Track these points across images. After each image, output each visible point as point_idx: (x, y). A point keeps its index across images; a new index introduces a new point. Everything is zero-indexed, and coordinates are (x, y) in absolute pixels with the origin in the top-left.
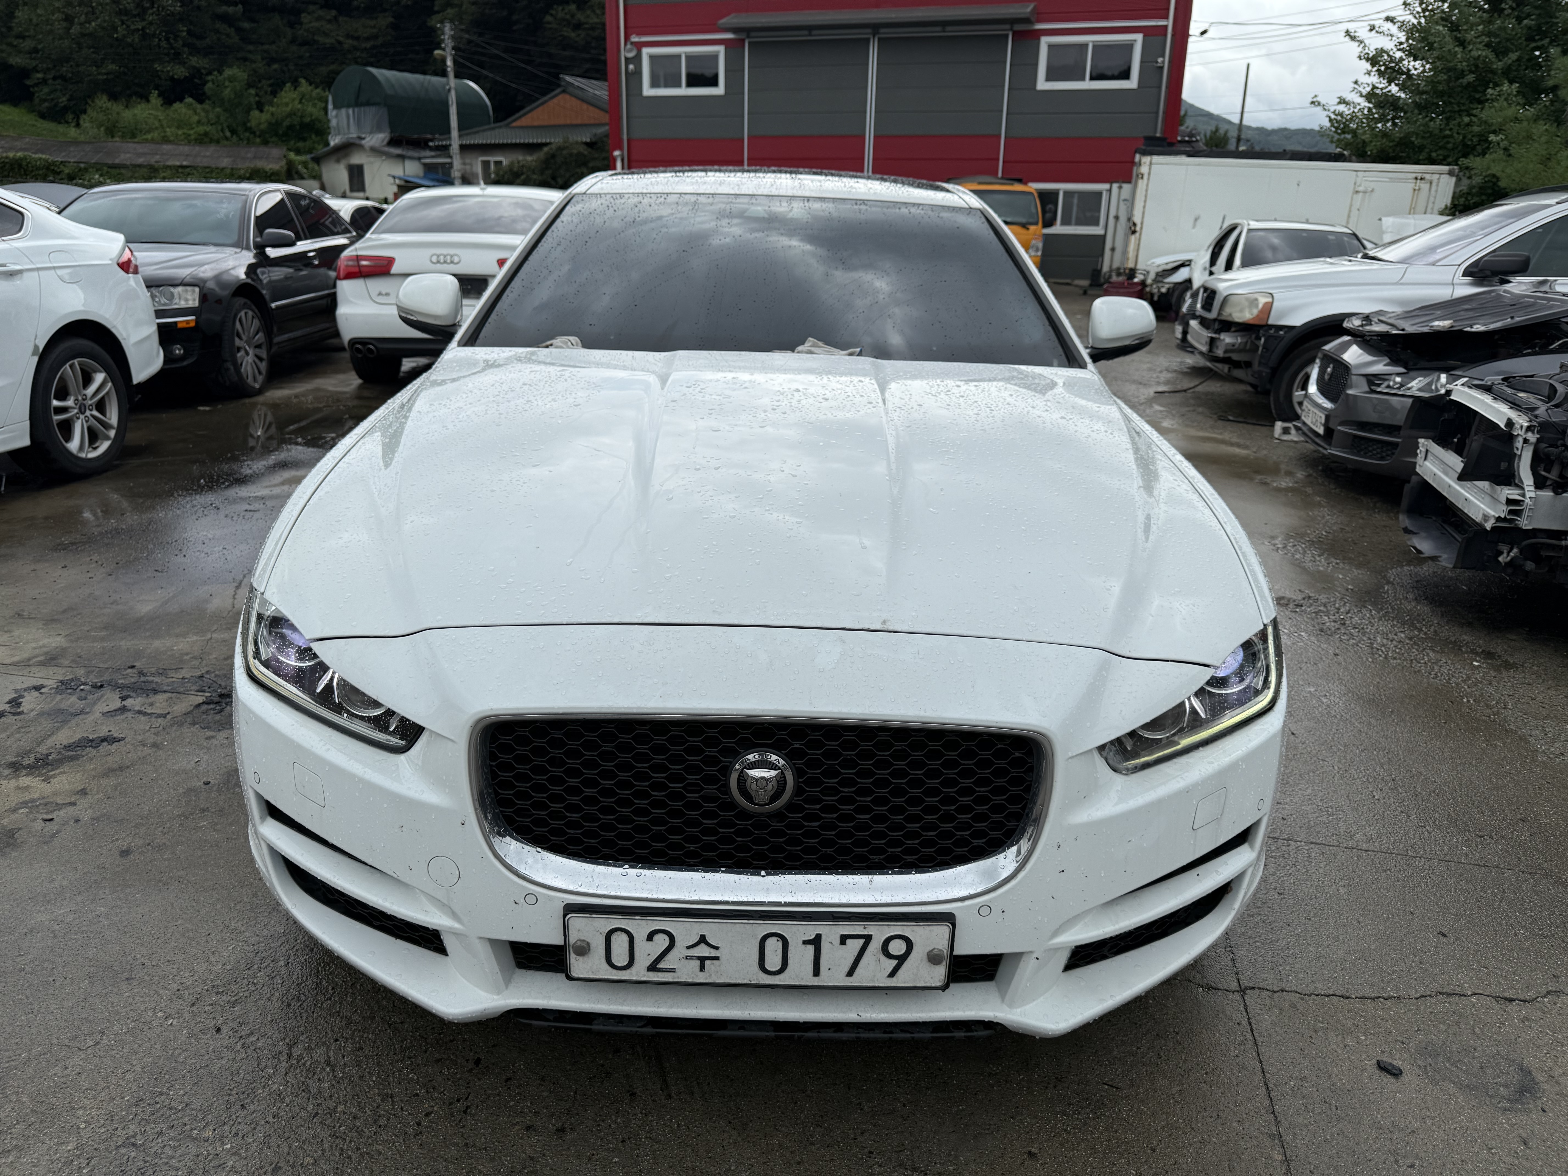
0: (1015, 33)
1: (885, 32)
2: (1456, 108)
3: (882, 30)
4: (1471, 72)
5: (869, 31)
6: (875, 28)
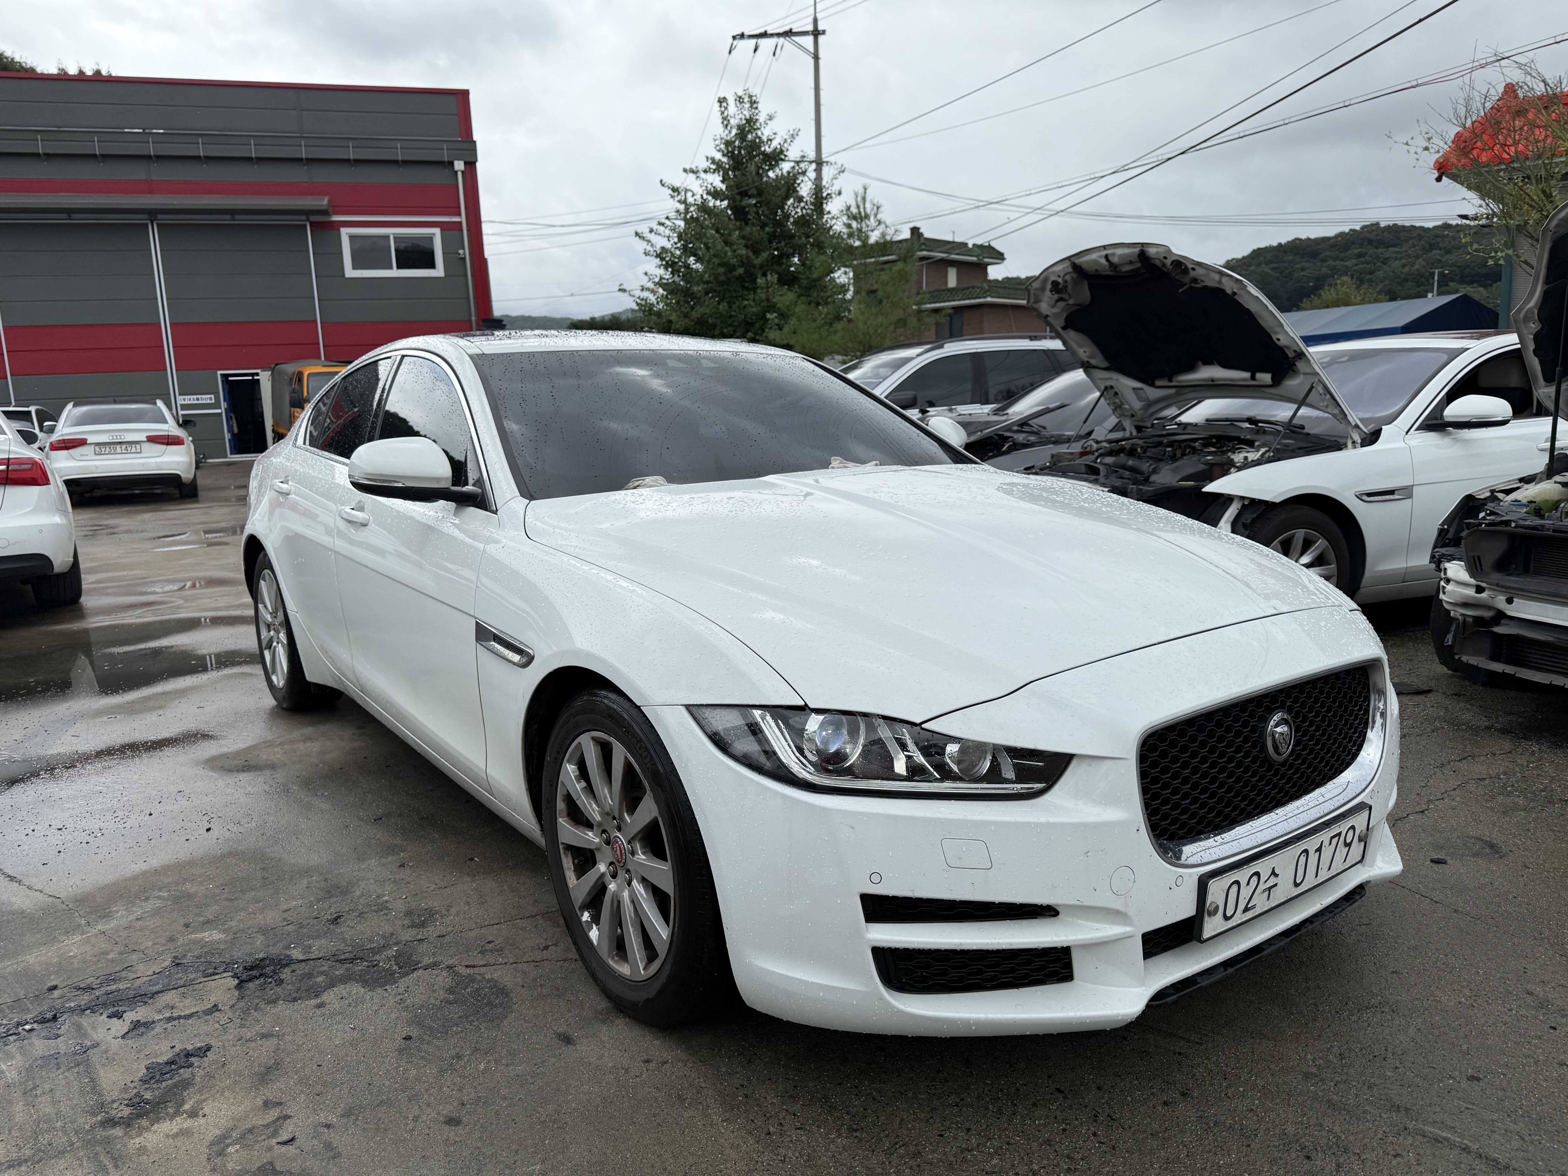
0: (312, 224)
1: (164, 218)
2: (734, 295)
3: (159, 216)
4: (740, 266)
5: (145, 216)
6: (152, 214)
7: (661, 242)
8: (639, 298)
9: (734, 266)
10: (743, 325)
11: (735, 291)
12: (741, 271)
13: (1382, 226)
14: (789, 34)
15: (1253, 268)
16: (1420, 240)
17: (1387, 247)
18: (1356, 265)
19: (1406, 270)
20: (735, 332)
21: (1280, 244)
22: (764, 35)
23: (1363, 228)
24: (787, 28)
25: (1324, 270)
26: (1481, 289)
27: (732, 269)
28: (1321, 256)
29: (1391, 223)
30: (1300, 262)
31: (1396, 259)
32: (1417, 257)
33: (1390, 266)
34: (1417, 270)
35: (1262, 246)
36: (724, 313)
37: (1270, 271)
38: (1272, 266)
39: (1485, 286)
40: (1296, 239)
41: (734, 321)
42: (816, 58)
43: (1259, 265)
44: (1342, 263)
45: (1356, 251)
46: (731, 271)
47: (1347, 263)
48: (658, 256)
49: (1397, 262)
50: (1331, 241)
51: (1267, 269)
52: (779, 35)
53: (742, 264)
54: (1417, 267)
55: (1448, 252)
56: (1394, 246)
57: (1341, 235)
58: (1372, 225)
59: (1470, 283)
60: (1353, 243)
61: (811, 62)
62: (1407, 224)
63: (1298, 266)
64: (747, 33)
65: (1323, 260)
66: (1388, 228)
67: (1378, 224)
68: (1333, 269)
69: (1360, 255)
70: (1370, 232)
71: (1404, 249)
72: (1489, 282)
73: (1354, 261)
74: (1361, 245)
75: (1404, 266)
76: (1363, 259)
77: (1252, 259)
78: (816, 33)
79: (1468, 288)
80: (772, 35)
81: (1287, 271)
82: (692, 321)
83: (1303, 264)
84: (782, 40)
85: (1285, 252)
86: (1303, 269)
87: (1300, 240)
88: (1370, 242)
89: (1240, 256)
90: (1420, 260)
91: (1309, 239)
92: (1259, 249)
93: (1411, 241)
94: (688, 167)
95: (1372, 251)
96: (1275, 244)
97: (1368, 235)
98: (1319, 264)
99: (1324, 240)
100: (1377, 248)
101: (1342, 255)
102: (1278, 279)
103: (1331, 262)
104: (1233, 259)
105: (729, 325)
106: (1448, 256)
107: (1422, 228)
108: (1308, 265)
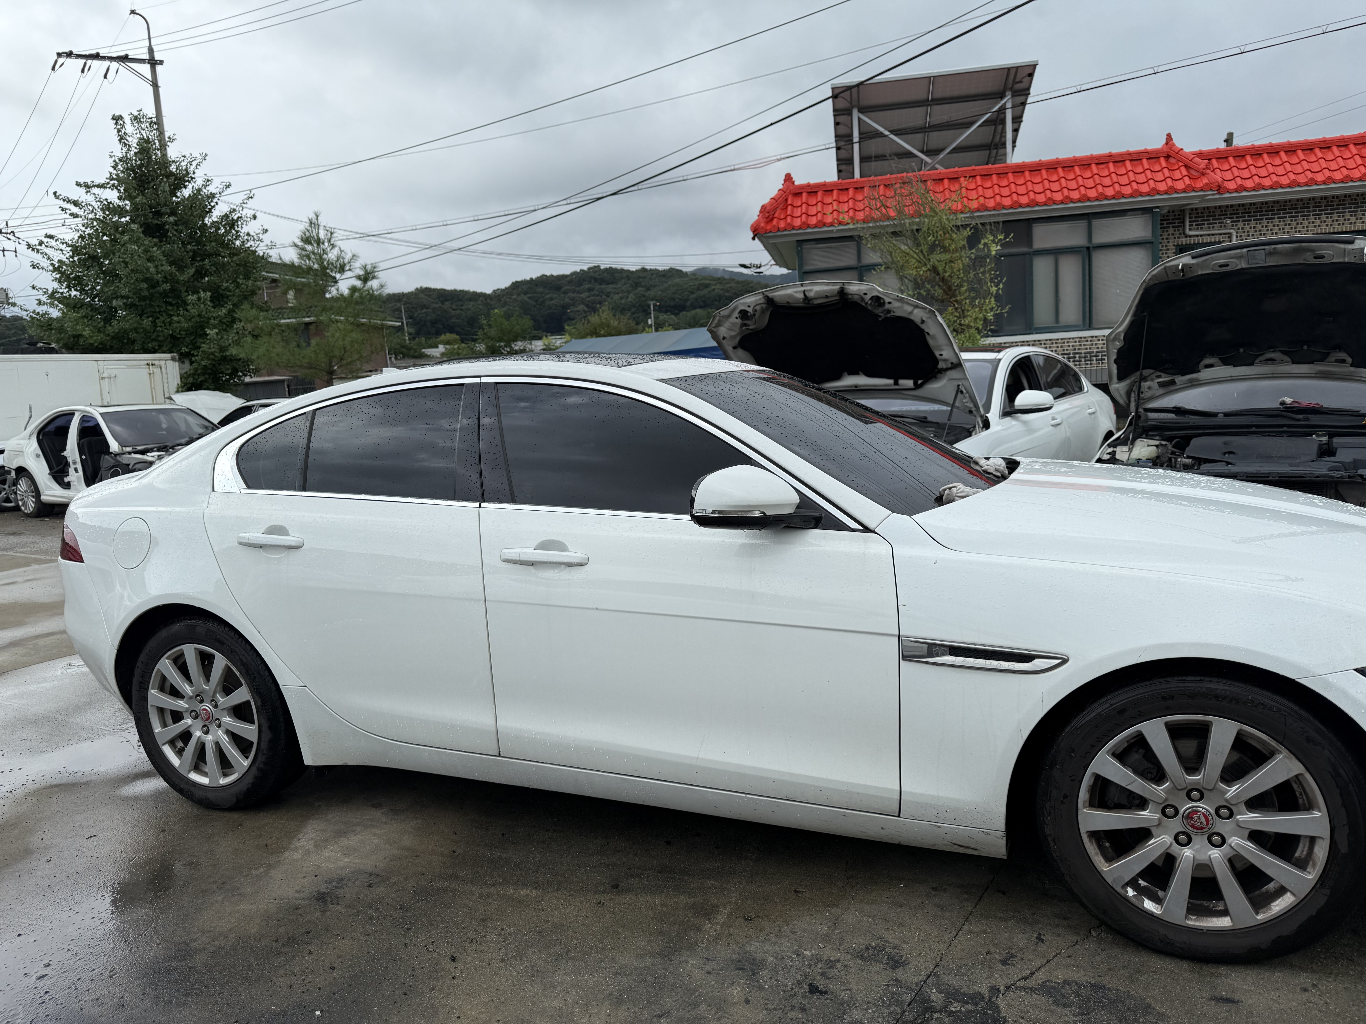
7: (57, 256)
8: (34, 312)
9: (158, 282)
10: (169, 339)
11: (158, 306)
12: (167, 286)
13: (602, 268)
14: (124, 59)
15: (514, 297)
16: (629, 279)
17: (608, 284)
18: (589, 297)
19: (623, 301)
20: (160, 346)
21: (531, 279)
22: (96, 56)
23: (589, 269)
24: (122, 54)
25: (567, 300)
26: (673, 316)
27: (154, 285)
28: (563, 289)
29: (608, 266)
30: (548, 294)
31: (615, 293)
32: (629, 292)
33: (612, 299)
34: (631, 302)
35: (519, 280)
36: (148, 328)
37: (528, 300)
38: (529, 295)
39: (676, 315)
40: (543, 275)
41: (158, 336)
42: (155, 85)
43: (519, 295)
44: (578, 295)
45: (587, 286)
46: (153, 287)
47: (582, 295)
48: (55, 270)
49: (616, 296)
50: (568, 279)
51: (525, 298)
52: (111, 59)
53: (166, 280)
54: (630, 299)
55: (648, 289)
56: (612, 283)
57: (574, 273)
58: (595, 267)
59: (666, 312)
60: (584, 280)
61: (151, 89)
62: (619, 267)
63: (547, 296)
64: (76, 51)
65: (565, 293)
66: (606, 270)
67: (599, 266)
68: (573, 299)
69: (590, 290)
70: (595, 272)
71: (619, 286)
72: (677, 311)
73: (587, 294)
74: (590, 282)
75: (621, 298)
76: (593, 293)
77: (513, 289)
78: (153, 63)
79: (665, 316)
80: (104, 58)
81: (540, 300)
82: (108, 335)
83: (550, 295)
84: (114, 65)
85: (537, 285)
86: (551, 299)
87: (546, 276)
88: (596, 280)
89: (503, 287)
90: (631, 295)
91: (552, 276)
92: (517, 282)
93: (623, 281)
94: (82, 181)
95: (598, 287)
96: (528, 279)
97: (593, 274)
98: (562, 295)
99: (563, 277)
100: (601, 284)
101: (577, 289)
102: (535, 306)
103: (570, 294)
104: (498, 289)
105: (153, 340)
106: (649, 292)
107: (628, 271)
108: (554, 296)
